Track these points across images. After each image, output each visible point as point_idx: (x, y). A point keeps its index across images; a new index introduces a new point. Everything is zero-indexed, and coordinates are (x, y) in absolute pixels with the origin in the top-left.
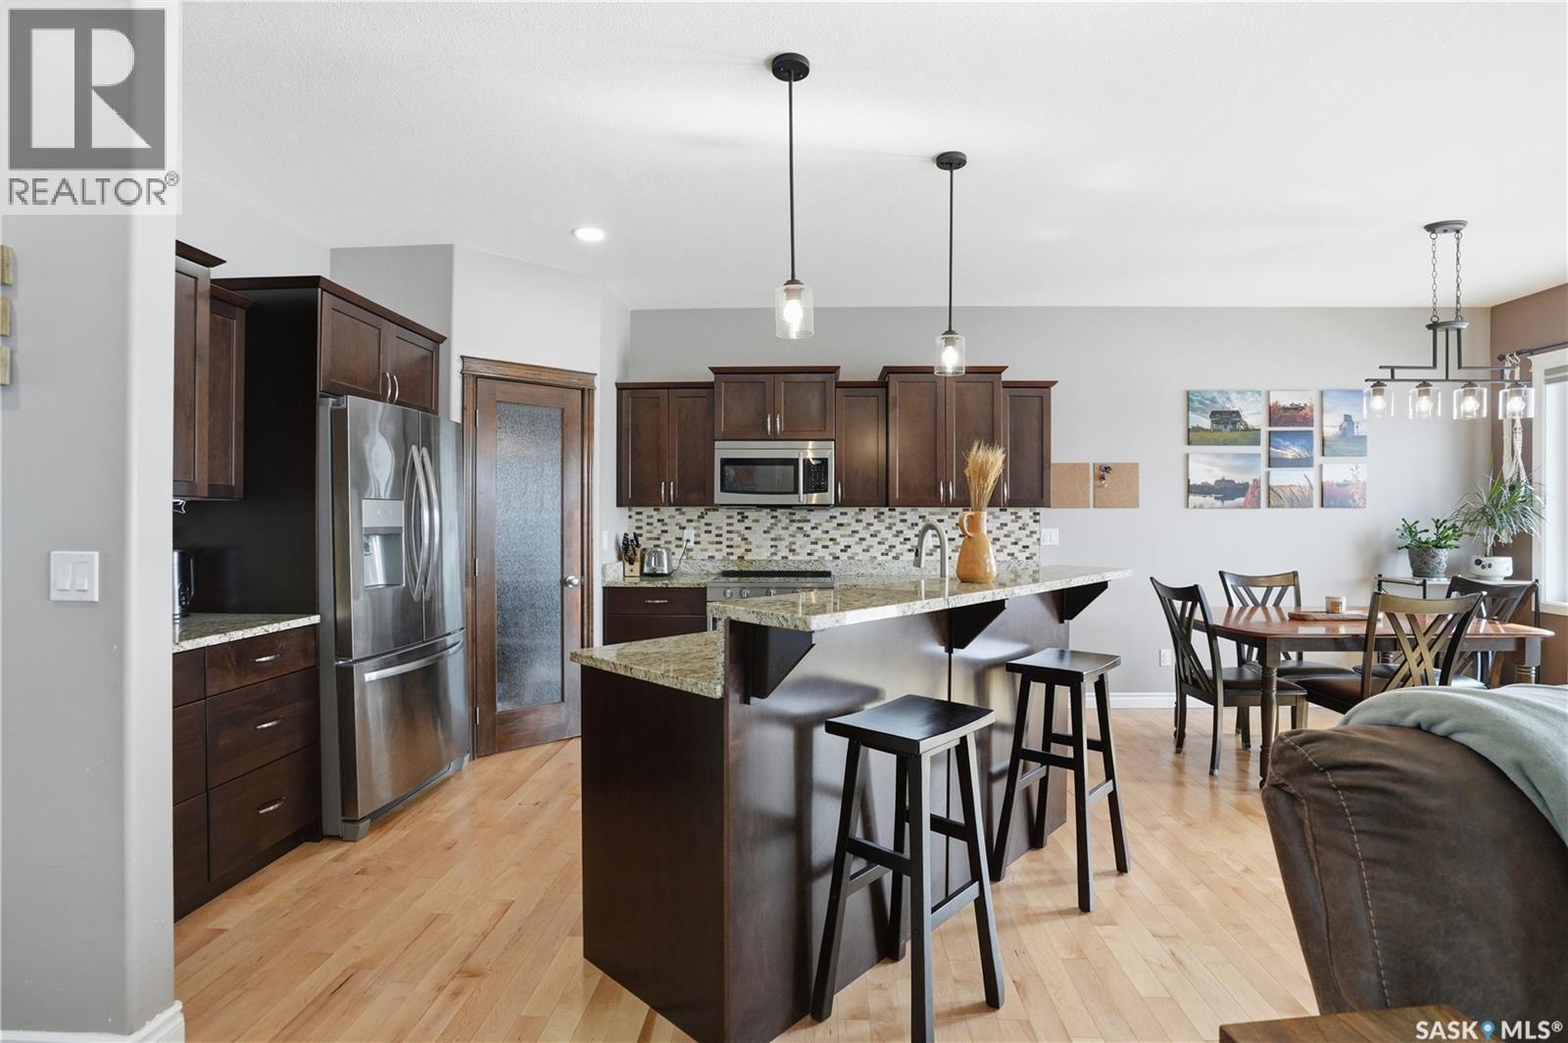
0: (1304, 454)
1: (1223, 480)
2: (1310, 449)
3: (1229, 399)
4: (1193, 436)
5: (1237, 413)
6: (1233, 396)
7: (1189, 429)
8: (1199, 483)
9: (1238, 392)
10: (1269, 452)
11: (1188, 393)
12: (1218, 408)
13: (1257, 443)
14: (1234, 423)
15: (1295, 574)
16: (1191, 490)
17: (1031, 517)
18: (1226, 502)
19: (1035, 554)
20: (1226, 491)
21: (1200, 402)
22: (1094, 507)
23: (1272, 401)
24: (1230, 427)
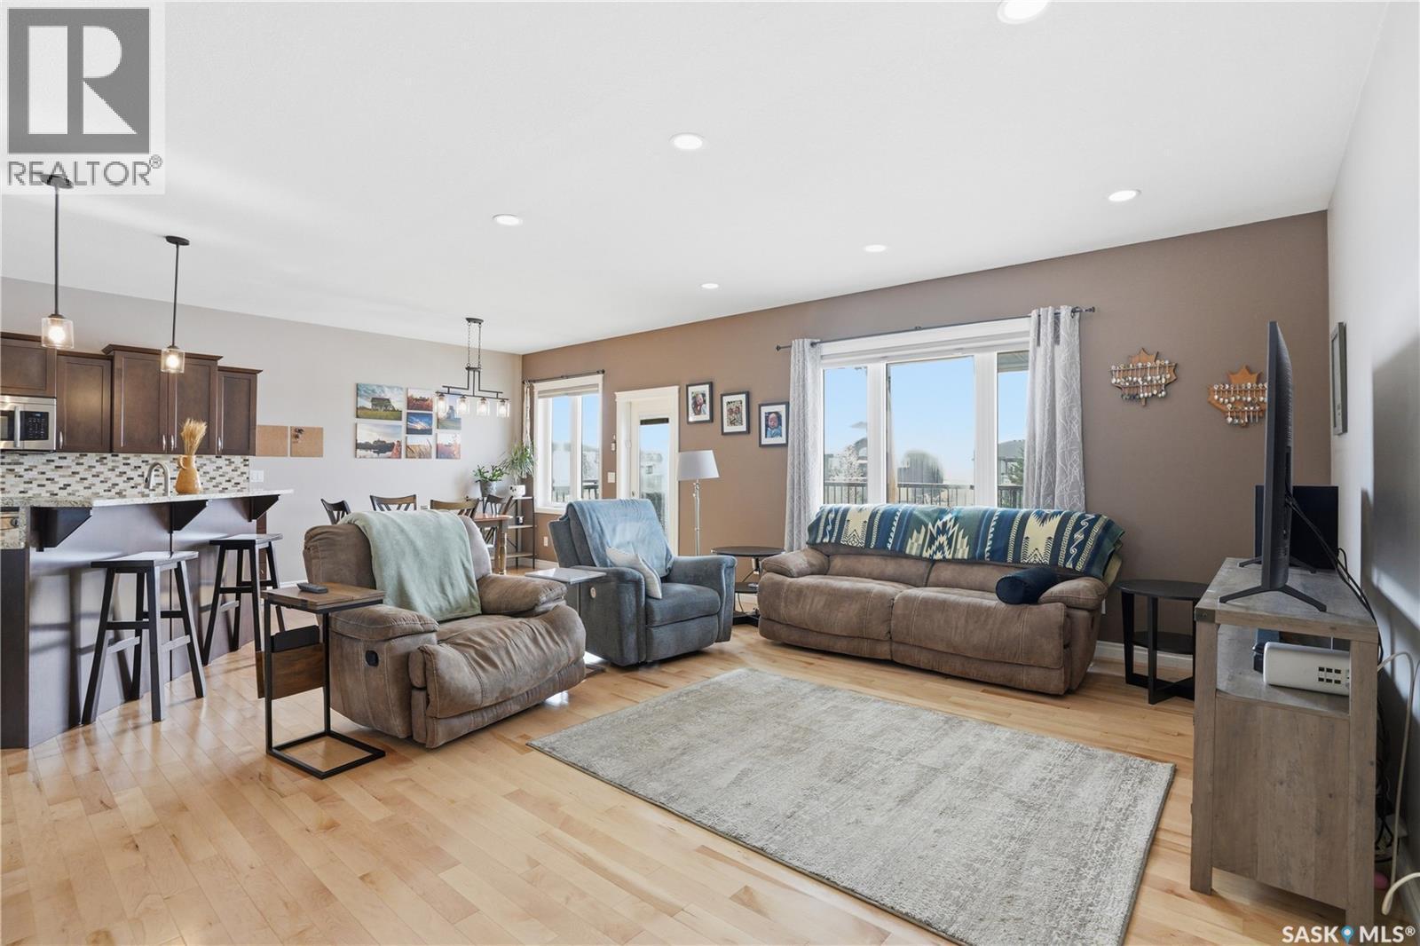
0: (428, 427)
1: (379, 441)
2: (430, 424)
3: (383, 391)
4: (360, 413)
5: (388, 400)
6: (386, 389)
7: (357, 408)
8: (363, 442)
9: (389, 387)
10: (407, 425)
11: (357, 385)
12: (377, 396)
13: (400, 419)
14: (386, 406)
15: (414, 496)
16: (358, 446)
17: (242, 462)
18: (381, 455)
20: (382, 448)
21: (365, 392)
22: (291, 455)
23: (409, 395)
24: (383, 408)
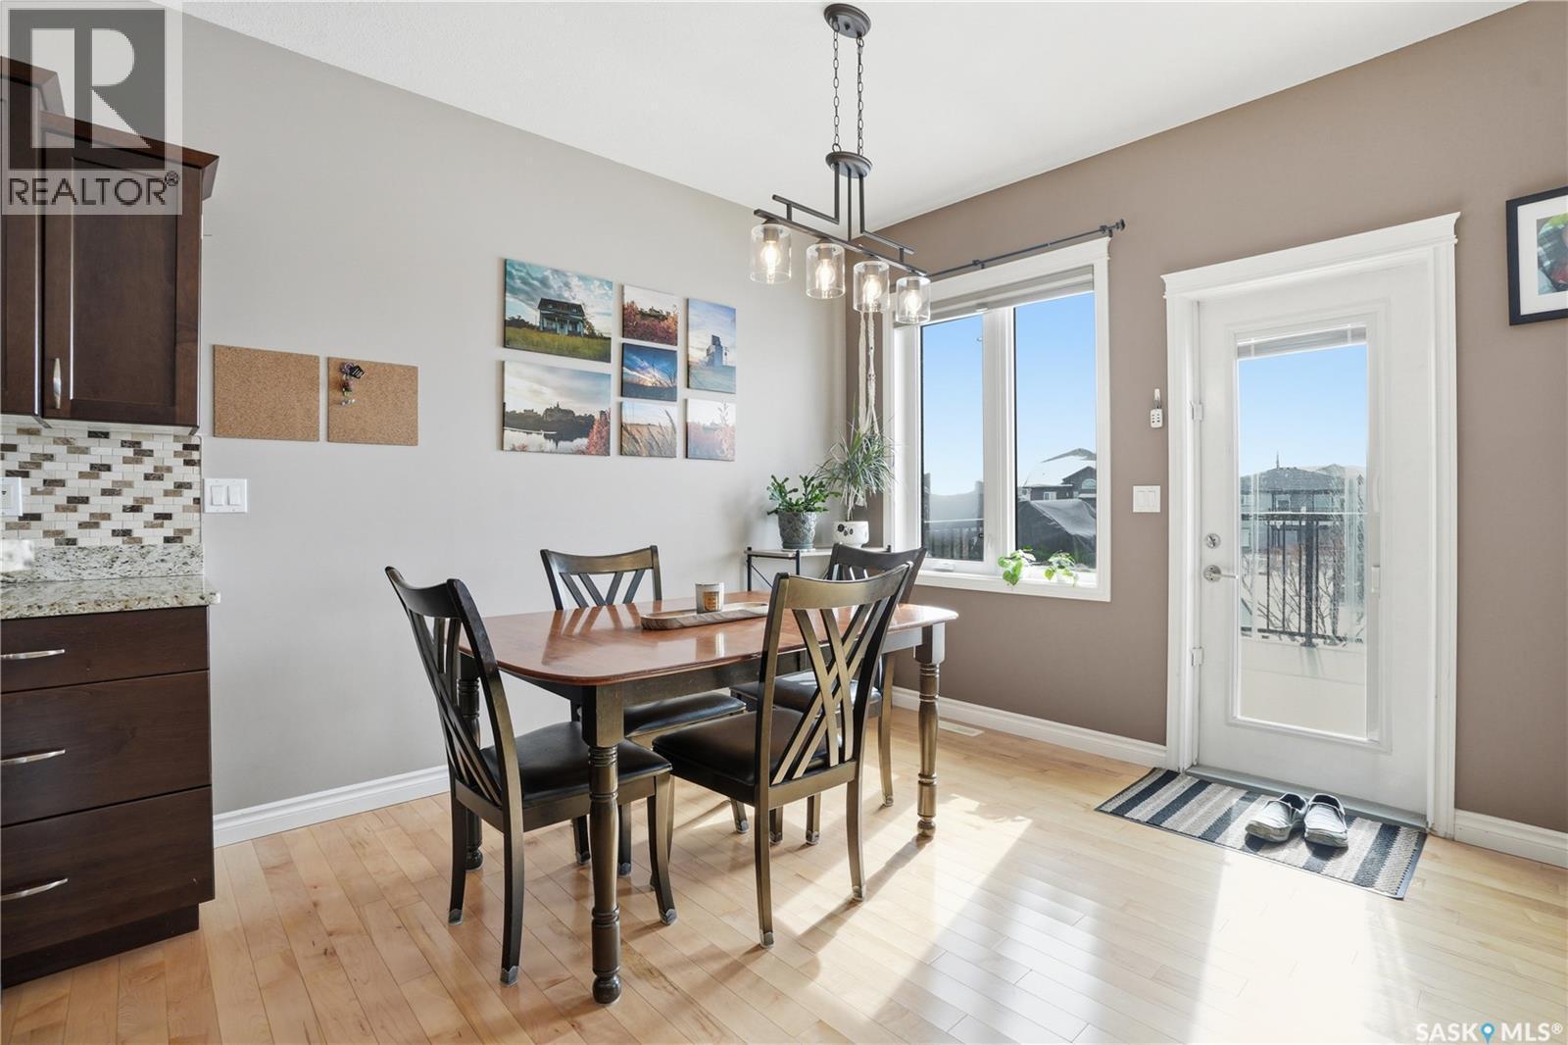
0: (666, 382)
1: (557, 408)
2: (673, 376)
3: (567, 285)
4: (513, 332)
5: (579, 309)
6: (574, 282)
7: (505, 321)
8: (520, 410)
9: (581, 278)
10: (622, 373)
11: (505, 261)
12: (552, 295)
13: (605, 357)
14: (575, 323)
15: (654, 550)
16: (507, 420)
17: (176, 454)
18: (561, 444)
19: (189, 532)
20: (563, 427)
21: (524, 282)
22: (329, 439)
23: (627, 300)
24: (568, 328)
